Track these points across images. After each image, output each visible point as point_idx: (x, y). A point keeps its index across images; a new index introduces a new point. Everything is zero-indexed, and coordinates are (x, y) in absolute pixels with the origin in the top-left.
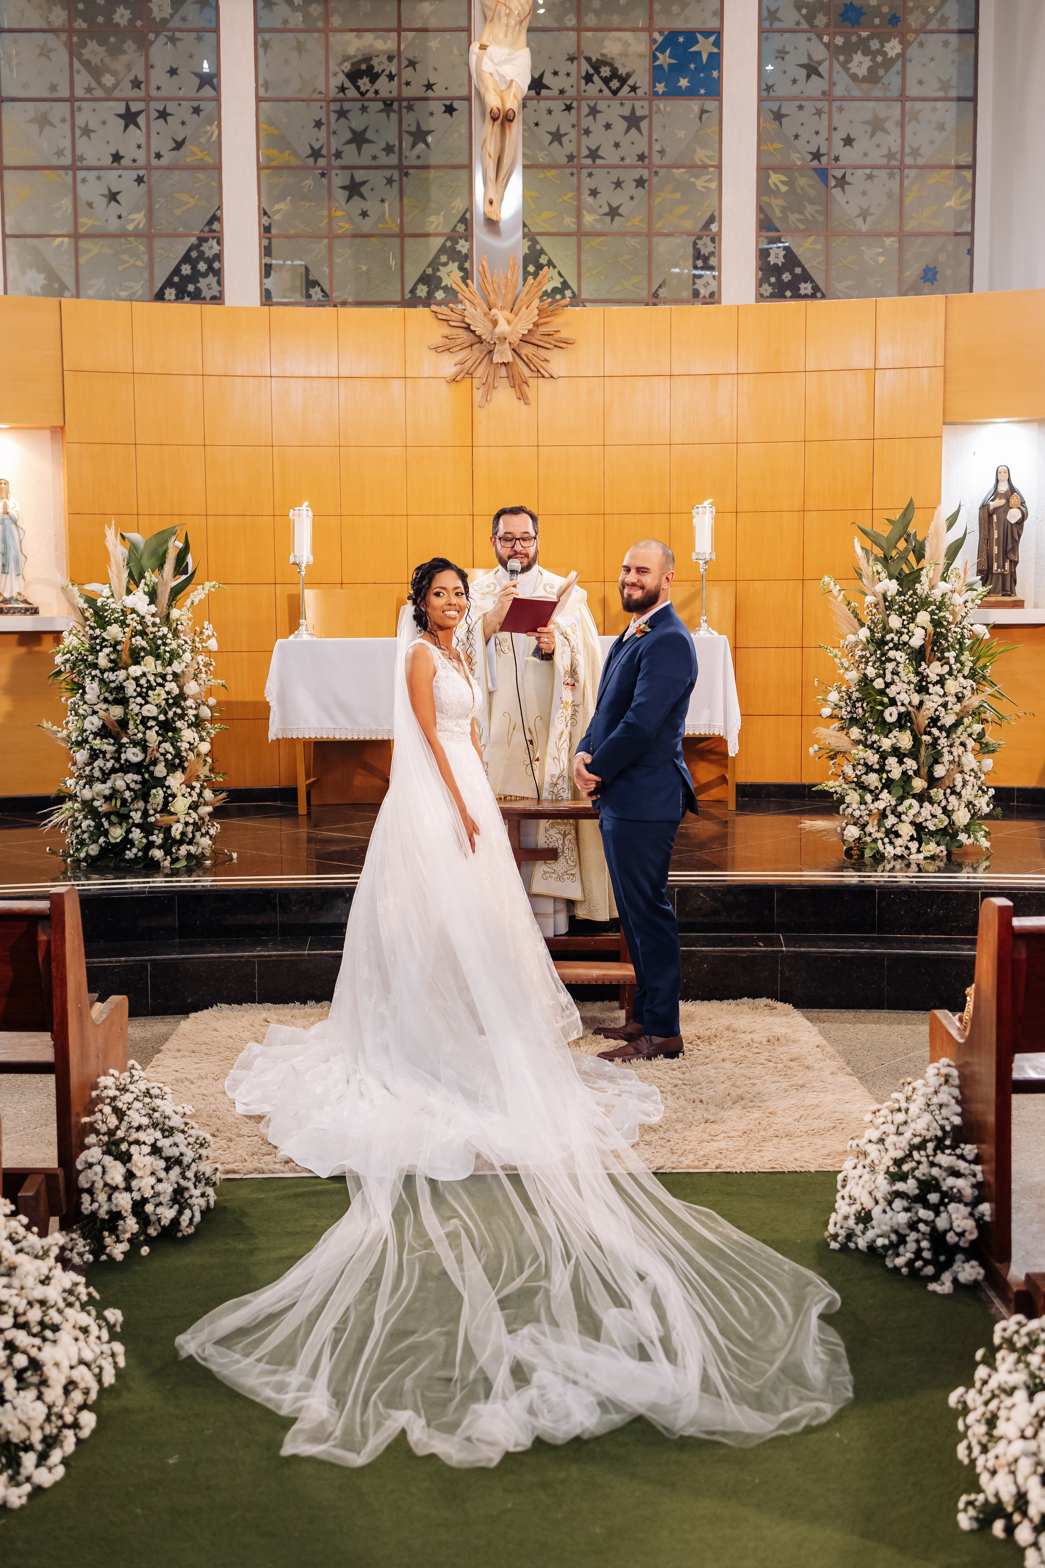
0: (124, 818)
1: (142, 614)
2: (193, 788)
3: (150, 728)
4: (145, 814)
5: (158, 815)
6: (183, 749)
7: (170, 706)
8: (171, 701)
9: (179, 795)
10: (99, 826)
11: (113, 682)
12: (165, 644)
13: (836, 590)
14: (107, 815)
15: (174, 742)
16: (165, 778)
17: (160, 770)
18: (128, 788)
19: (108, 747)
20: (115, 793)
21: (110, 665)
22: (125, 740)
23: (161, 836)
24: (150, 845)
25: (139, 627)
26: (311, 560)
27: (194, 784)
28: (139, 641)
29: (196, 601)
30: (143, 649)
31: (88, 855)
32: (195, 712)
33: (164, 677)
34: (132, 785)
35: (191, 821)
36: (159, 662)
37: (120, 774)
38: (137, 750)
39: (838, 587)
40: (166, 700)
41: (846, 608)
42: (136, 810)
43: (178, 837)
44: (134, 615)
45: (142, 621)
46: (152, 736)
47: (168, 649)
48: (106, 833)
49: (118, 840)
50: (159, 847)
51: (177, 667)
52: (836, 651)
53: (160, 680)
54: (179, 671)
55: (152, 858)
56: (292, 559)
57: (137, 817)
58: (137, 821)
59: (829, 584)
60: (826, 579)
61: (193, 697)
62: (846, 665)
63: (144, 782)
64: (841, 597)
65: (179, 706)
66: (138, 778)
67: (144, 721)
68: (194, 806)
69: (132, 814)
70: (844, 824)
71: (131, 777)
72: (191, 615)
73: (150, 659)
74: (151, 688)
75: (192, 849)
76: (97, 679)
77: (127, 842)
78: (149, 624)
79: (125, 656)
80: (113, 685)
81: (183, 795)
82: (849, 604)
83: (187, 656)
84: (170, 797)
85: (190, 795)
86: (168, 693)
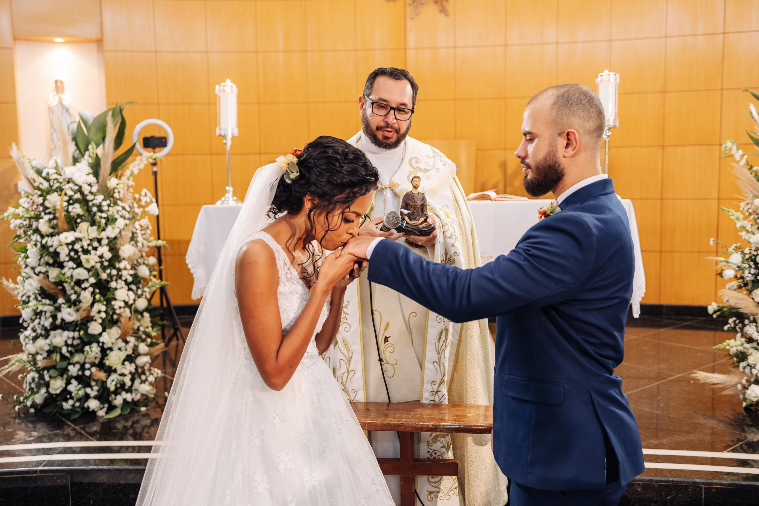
0: (63, 372)
1: (80, 182)
2: (127, 342)
3: (85, 289)
4: (83, 368)
5: (94, 369)
6: (116, 307)
7: (104, 268)
8: (106, 264)
9: (115, 348)
10: (41, 377)
11: (52, 246)
12: (101, 211)
13: (738, 154)
14: (48, 369)
15: (108, 302)
16: (100, 335)
17: (95, 328)
18: (67, 345)
19: (46, 307)
20: (53, 350)
21: (51, 230)
22: (61, 300)
23: (96, 388)
24: (87, 397)
25: (78, 196)
26: (236, 132)
27: (129, 339)
28: (77, 209)
29: (136, 172)
30: (79, 216)
31: (34, 402)
32: (132, 272)
33: (99, 241)
34: (70, 342)
35: (127, 372)
36: (95, 228)
37: (59, 331)
38: (71, 310)
39: (741, 152)
40: (102, 263)
41: (748, 172)
42: (74, 364)
43: (112, 388)
44: (71, 185)
45: (80, 190)
46: (86, 296)
47: (104, 215)
48: (47, 385)
49: (58, 392)
50: (96, 397)
51: (111, 232)
52: (738, 214)
53: (95, 244)
54: (112, 236)
55: (88, 408)
56: (218, 133)
57: (73, 370)
58: (75, 374)
59: (731, 149)
60: (729, 144)
61: (129, 259)
62: (749, 228)
63: (80, 338)
64: (743, 162)
65: (115, 268)
66: (76, 334)
67: (79, 283)
68: (130, 359)
69: (70, 368)
70: (744, 381)
71: (67, 334)
72: (131, 183)
73: (84, 226)
74: (86, 252)
75: (129, 397)
76: (39, 245)
77: (65, 394)
78: (86, 192)
79: (61, 222)
80: (51, 250)
81: (120, 349)
82: (751, 168)
83: (121, 223)
84: (105, 351)
85: (126, 350)
86: (101, 257)
